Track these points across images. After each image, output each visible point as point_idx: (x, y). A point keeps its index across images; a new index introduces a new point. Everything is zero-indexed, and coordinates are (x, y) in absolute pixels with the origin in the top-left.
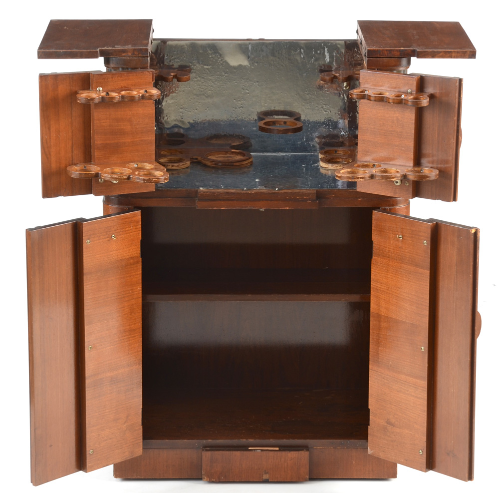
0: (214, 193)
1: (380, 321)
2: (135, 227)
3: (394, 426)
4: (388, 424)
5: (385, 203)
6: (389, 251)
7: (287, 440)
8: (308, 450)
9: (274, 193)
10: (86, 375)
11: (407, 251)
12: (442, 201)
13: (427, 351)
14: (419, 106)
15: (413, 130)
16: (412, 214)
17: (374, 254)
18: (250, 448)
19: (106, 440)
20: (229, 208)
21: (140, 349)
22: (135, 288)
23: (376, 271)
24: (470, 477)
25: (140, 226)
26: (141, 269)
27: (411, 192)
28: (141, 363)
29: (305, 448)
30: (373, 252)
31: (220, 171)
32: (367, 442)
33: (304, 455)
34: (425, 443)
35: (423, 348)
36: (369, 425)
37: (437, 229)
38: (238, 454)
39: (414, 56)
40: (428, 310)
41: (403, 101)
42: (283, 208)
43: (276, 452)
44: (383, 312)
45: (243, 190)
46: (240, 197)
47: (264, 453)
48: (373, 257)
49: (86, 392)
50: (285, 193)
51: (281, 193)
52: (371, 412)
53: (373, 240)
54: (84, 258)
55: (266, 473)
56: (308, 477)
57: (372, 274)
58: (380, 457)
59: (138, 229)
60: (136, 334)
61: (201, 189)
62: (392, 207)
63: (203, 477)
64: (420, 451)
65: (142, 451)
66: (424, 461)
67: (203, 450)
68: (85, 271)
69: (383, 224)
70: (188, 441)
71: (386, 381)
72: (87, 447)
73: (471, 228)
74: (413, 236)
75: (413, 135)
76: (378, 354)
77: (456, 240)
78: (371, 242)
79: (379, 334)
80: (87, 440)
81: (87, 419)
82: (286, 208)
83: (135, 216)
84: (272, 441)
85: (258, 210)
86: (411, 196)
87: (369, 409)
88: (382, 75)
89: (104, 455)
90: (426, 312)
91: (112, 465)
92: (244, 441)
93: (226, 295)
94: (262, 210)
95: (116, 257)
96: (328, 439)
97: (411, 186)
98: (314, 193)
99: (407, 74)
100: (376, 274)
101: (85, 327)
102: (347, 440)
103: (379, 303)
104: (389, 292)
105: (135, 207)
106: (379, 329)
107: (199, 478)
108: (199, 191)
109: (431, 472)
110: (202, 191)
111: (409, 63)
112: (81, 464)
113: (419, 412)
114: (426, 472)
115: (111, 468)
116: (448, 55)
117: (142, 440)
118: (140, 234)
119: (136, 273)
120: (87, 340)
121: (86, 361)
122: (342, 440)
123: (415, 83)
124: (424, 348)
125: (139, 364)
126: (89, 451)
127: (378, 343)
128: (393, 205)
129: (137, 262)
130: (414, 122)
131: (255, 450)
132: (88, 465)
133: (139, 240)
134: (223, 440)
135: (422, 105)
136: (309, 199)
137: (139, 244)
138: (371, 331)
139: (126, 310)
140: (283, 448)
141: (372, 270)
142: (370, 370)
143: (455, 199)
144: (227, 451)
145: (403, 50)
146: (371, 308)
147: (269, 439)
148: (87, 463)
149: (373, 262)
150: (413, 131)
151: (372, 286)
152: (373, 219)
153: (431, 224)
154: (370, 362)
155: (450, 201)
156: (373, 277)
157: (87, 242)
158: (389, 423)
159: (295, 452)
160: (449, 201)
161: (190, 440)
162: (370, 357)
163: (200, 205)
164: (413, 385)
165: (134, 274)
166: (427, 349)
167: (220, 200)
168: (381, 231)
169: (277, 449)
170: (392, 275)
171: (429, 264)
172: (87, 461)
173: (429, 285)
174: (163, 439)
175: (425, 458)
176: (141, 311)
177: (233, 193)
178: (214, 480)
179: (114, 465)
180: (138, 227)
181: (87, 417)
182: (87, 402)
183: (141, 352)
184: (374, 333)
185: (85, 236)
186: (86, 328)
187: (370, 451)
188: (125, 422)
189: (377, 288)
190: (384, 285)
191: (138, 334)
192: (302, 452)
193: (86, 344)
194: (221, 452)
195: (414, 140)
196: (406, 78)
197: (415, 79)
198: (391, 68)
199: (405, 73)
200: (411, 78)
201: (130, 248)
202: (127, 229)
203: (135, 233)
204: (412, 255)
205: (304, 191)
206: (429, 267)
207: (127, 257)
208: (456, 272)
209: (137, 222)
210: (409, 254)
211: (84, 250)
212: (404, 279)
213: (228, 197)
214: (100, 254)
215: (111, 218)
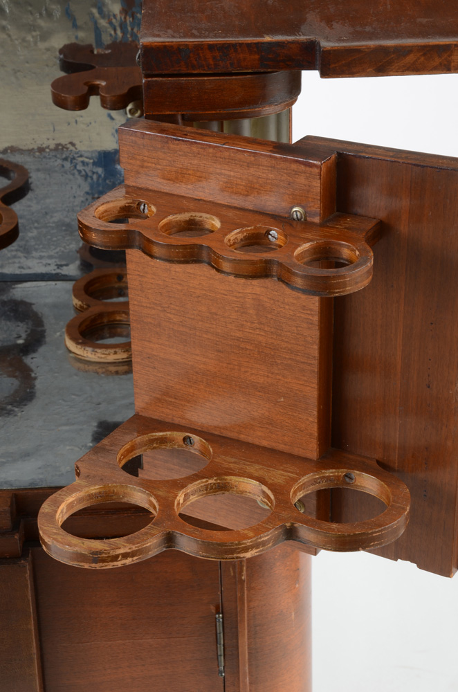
14: (338, 293)
15: (316, 347)
39: (311, 67)
41: (275, 268)
75: (316, 362)
88: (194, 148)
99: (284, 148)
111: (294, 88)
116: (437, 61)
123: (317, 185)
130: (316, 319)
135: (349, 290)
145: (270, 43)
150: (314, 350)
195: (320, 379)
196: (283, 165)
197: (316, 170)
198: (231, 111)
199: (284, 141)
200: (302, 167)
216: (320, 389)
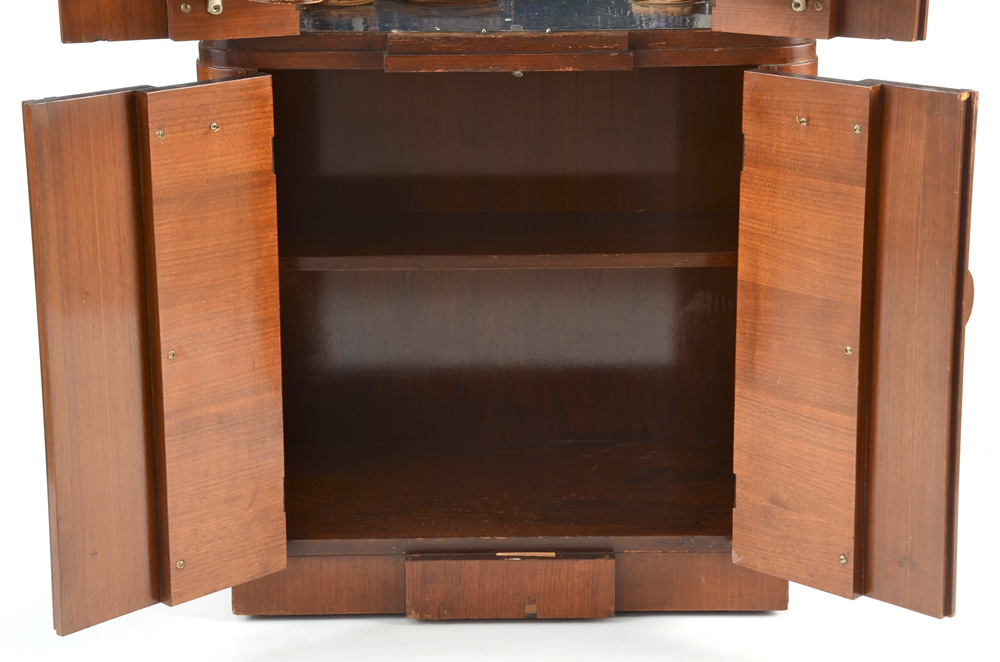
0: (421, 39)
1: (757, 298)
2: (260, 110)
3: (786, 508)
4: (773, 503)
5: (770, 52)
6: (777, 151)
7: (571, 538)
8: (612, 556)
9: (543, 38)
10: (165, 410)
11: (816, 149)
12: (894, 40)
13: (857, 355)
16: (823, 72)
17: (745, 162)
18: (498, 554)
19: (211, 541)
20: (452, 70)
21: (278, 359)
22: (263, 235)
23: (751, 196)
24: (948, 610)
25: (270, 107)
26: (275, 198)
27: (828, 23)
28: (281, 386)
29: (608, 552)
30: (745, 157)
32: (731, 539)
33: (606, 565)
34: (852, 541)
35: (848, 348)
36: (733, 506)
37: (882, 99)
38: (475, 565)
40: (861, 269)
42: (561, 70)
43: (550, 562)
44: (764, 280)
45: (479, 32)
46: (473, 46)
47: (528, 563)
48: (745, 168)
49: (166, 445)
50: (565, 36)
51: (558, 37)
52: (738, 481)
53: (744, 132)
54: (153, 169)
55: (530, 603)
56: (613, 609)
57: (741, 203)
58: (757, 570)
59: (267, 115)
60: (268, 330)
61: (395, 31)
62: (783, 65)
63: (408, 610)
64: (842, 557)
65: (285, 561)
66: (851, 576)
67: (407, 559)
68: (155, 195)
69: (765, 97)
70: (378, 540)
71: (769, 418)
72: (171, 555)
73: (960, 91)
74: (832, 116)
76: (754, 364)
77: (925, 119)
78: (741, 137)
79: (754, 323)
80: (171, 540)
81: (169, 499)
82: (567, 69)
83: (259, 86)
84: (542, 540)
85: (510, 74)
86: (827, 33)
87: (734, 475)
89: (207, 571)
90: (858, 275)
91: (230, 589)
92: (486, 540)
93: (448, 257)
94: (518, 73)
95: (222, 169)
96: (651, 535)
97: (829, 11)
98: (625, 37)
100: (749, 201)
101: (160, 312)
102: (690, 537)
103: (756, 261)
104: (776, 237)
105: (260, 71)
106: (756, 313)
107: (400, 614)
108: (389, 35)
109: (863, 599)
110: (396, 35)
112: (160, 589)
113: (841, 479)
114: (853, 599)
115: (226, 595)
117: (285, 540)
118: (272, 124)
119: (266, 205)
120: (164, 338)
121: (164, 381)
122: (680, 537)
124: (852, 349)
125: (276, 389)
126: (175, 563)
127: (754, 341)
128: (784, 61)
129: (267, 183)
131: (508, 557)
132: (174, 590)
133: (270, 138)
134: (445, 539)
136: (614, 49)
137: (271, 145)
138: (738, 319)
139: (248, 279)
140: (564, 553)
141: (741, 194)
142: (736, 398)
143: (921, 36)
144: (454, 559)
146: (739, 273)
147: (537, 535)
148: (172, 587)
149: (744, 177)
151: (740, 227)
152: (745, 88)
153: (871, 88)
154: (737, 381)
155: (911, 40)
156: (743, 208)
157: (157, 136)
158: (775, 501)
159: (588, 561)
160: (908, 39)
161: (382, 540)
162: (737, 371)
163: (390, 64)
164: (826, 425)
165: (261, 206)
166: (857, 350)
167: (432, 53)
168: (761, 112)
169: (553, 554)
170: (785, 201)
171: (865, 174)
172: (172, 583)
173: (863, 217)
174: (329, 538)
175: (852, 572)
176: (277, 283)
177: (460, 39)
178: (430, 617)
179: (233, 588)
180: (267, 109)
181: (169, 495)
182: (168, 465)
183: (280, 366)
184: (745, 322)
185: (152, 122)
186: (162, 313)
187: (736, 558)
188: (250, 505)
189: (753, 231)
190: (766, 224)
191: (272, 329)
192: (602, 560)
193: (163, 347)
194: (442, 561)
201: (250, 153)
202: (243, 112)
203: (260, 121)
204: (828, 157)
205: (604, 33)
206: (865, 180)
207: (246, 171)
208: (924, 188)
209: (265, 99)
210: (820, 156)
211: (152, 151)
212: (811, 208)
213: (448, 47)
214: (188, 161)
215: (207, 87)
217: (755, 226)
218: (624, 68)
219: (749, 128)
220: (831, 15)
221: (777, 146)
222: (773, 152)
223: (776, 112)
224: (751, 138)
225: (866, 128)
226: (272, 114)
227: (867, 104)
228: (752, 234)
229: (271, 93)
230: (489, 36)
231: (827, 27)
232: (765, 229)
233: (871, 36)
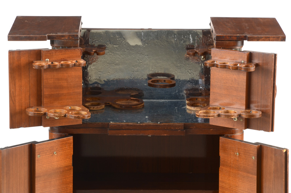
0: (120, 125)
2: (69, 147)
5: (228, 132)
6: (230, 162)
9: (157, 125)
11: (242, 163)
12: (264, 131)
14: (249, 71)
15: (245, 86)
16: (245, 139)
17: (220, 165)
20: (129, 135)
22: (68, 186)
23: (222, 175)
25: (72, 146)
26: (72, 174)
27: (244, 125)
31: (123, 111)
37: (261, 149)
39: (246, 40)
41: (239, 68)
42: (163, 135)
45: (138, 123)
46: (135, 128)
48: (220, 167)
50: (164, 125)
51: (162, 125)
53: (220, 155)
54: (36, 167)
57: (219, 177)
59: (71, 148)
61: (111, 122)
62: (232, 135)
68: (36, 175)
69: (226, 145)
73: (284, 149)
74: (246, 153)
75: (245, 90)
77: (273, 157)
82: (164, 135)
83: (69, 140)
85: (147, 136)
86: (244, 128)
88: (225, 52)
94: (150, 136)
95: (57, 166)
98: (183, 125)
99: (241, 51)
100: (222, 177)
104: (230, 189)
105: (69, 134)
108: (110, 124)
110: (112, 124)
111: (243, 44)
116: (268, 39)
118: (72, 151)
119: (70, 176)
123: (246, 57)
128: (233, 133)
129: (70, 169)
130: (245, 81)
133: (72, 155)
135: (251, 71)
136: (179, 129)
137: (72, 157)
141: (220, 175)
143: (272, 130)
145: (239, 36)
149: (220, 170)
150: (245, 87)
151: (219, 185)
152: (220, 142)
153: (257, 146)
156: (220, 179)
157: (38, 157)
160: (269, 131)
163: (110, 133)
165: (68, 177)
167: (123, 129)
168: (225, 150)
170: (233, 178)
171: (256, 172)
173: (256, 185)
177: (132, 125)
185: (37, 153)
189: (223, 186)
190: (227, 185)
195: (246, 93)
196: (241, 54)
197: (246, 54)
198: (231, 47)
199: (240, 50)
200: (244, 54)
201: (65, 160)
202: (64, 148)
203: (69, 150)
204: (245, 165)
205: (176, 124)
206: (256, 173)
207: (64, 166)
208: (274, 177)
209: (71, 143)
210: (243, 165)
211: (36, 162)
212: (240, 181)
213: (128, 128)
214: (47, 164)
215: (53, 141)
216: (246, 95)
217: (224, 185)
218: (182, 135)
219: (221, 154)
220: (245, 123)
221: (230, 161)
222: (229, 162)
223: (229, 150)
224: (222, 157)
225: (256, 158)
226: (72, 148)
227: (256, 151)
228: (223, 187)
229: (73, 142)
230: (140, 124)
231: (244, 126)
232: (227, 186)
233: (257, 130)
